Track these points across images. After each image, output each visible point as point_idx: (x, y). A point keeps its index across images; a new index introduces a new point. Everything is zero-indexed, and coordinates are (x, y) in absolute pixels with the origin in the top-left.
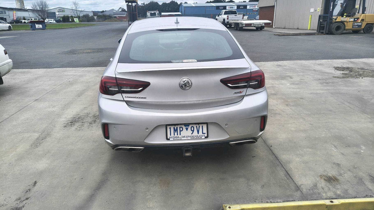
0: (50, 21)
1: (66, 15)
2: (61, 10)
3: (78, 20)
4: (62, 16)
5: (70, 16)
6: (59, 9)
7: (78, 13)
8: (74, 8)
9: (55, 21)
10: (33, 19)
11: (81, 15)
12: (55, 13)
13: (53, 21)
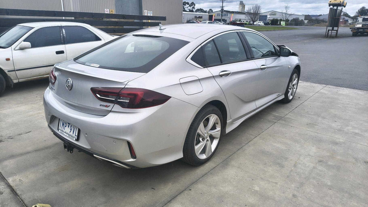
0: (259, 24)
1: (275, 18)
2: (273, 13)
3: (284, 23)
4: (272, 19)
5: (279, 19)
6: (271, 12)
7: (288, 16)
8: (285, 11)
9: (263, 24)
10: (245, 21)
11: (290, 19)
12: (266, 16)
13: (261, 23)
